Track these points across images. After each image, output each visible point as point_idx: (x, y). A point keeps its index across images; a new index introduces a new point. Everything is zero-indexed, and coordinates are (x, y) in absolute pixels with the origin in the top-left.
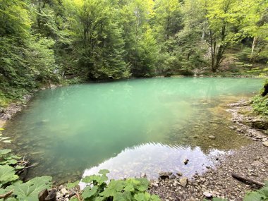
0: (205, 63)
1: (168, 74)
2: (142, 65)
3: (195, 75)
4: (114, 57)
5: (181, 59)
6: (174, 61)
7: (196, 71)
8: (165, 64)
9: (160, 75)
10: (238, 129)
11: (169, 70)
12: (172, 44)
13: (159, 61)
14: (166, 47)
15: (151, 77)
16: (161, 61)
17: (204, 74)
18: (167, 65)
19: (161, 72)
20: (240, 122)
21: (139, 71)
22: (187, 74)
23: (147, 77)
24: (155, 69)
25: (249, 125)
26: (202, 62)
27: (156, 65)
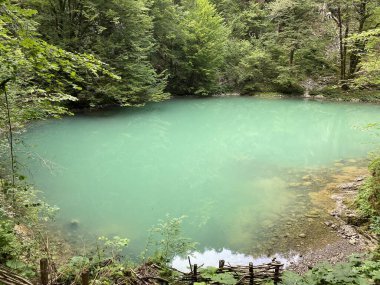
0: (328, 67)
1: (247, 89)
2: (190, 69)
3: (307, 95)
5: (276, 55)
6: (262, 60)
7: (308, 84)
8: (242, 67)
9: (230, 90)
10: (333, 226)
11: (249, 80)
12: (255, 19)
13: (228, 59)
14: (243, 25)
15: (211, 95)
16: (233, 60)
17: (324, 92)
18: (247, 69)
19: (232, 84)
20: (339, 216)
21: (182, 81)
22: (291, 92)
23: (200, 96)
24: (219, 75)
25: (345, 221)
26: (322, 63)
27: (222, 69)
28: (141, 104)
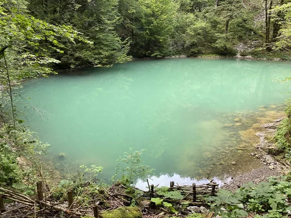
0: (255, 33)
1: (192, 52)
2: (147, 37)
3: (239, 56)
4: (102, 31)
6: (203, 29)
7: (240, 47)
8: (188, 34)
9: (178, 53)
10: (257, 156)
11: (193, 45)
13: (177, 28)
15: (163, 58)
16: (181, 29)
17: (252, 54)
19: (180, 48)
20: (261, 148)
21: (142, 46)
22: (226, 54)
23: (156, 58)
24: (170, 41)
25: (266, 152)
26: (251, 30)
27: (173, 37)
28: (110, 65)
